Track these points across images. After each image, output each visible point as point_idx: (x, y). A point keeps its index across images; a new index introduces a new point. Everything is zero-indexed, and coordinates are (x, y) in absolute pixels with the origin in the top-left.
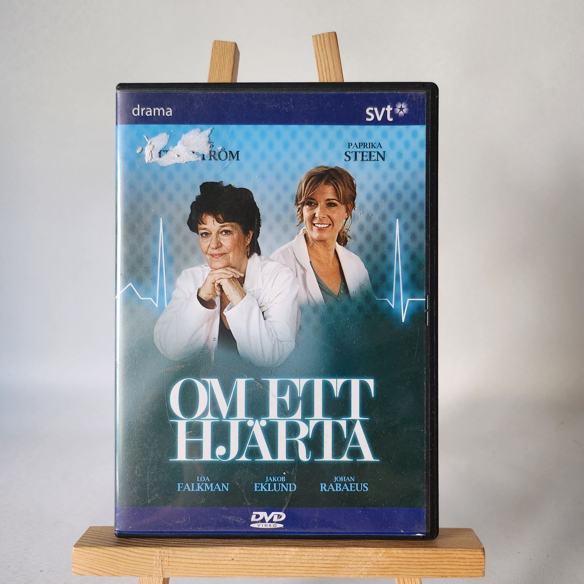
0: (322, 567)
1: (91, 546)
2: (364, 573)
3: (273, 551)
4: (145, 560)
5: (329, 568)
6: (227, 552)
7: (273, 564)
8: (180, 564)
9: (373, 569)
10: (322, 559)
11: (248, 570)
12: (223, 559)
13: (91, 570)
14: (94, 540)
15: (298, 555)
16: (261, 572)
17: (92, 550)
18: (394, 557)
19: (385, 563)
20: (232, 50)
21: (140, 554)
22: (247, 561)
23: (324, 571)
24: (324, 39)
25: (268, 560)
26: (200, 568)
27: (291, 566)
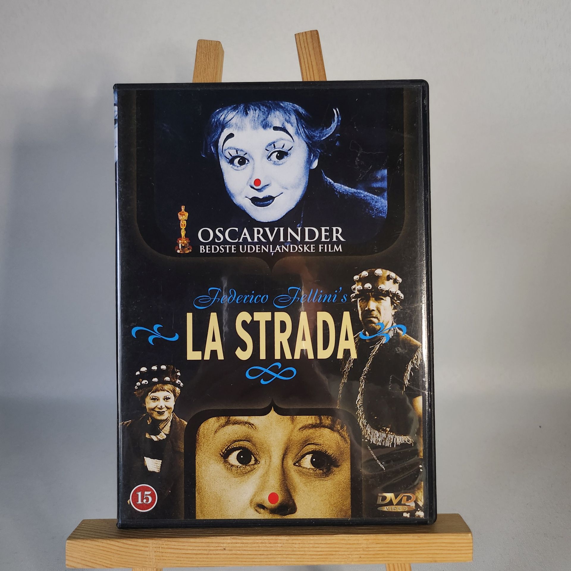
0: (313, 555)
1: (84, 539)
2: (354, 560)
3: (265, 539)
4: (138, 552)
5: (320, 555)
6: (219, 542)
7: (265, 553)
8: (172, 555)
9: (363, 556)
10: (313, 547)
11: (240, 560)
12: (216, 549)
13: (83, 562)
14: (88, 532)
15: (289, 544)
16: (253, 561)
17: (85, 542)
18: (383, 543)
19: (375, 549)
20: (217, 49)
21: (133, 545)
22: (240, 550)
23: (315, 558)
24: (306, 36)
25: (260, 549)
26: (192, 558)
27: (282, 555)
